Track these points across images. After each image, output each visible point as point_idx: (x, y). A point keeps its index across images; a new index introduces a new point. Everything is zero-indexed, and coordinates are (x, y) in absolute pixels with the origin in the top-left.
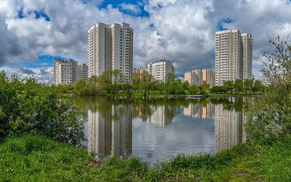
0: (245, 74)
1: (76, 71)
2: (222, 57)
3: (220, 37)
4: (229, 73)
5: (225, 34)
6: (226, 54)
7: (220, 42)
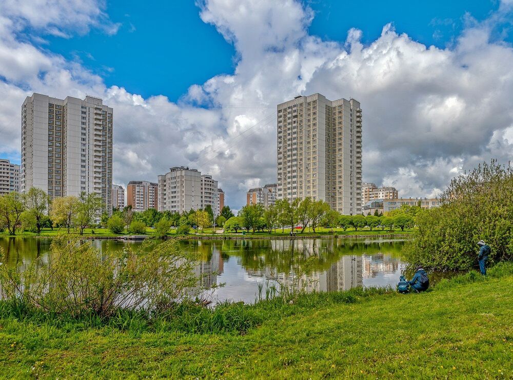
0: (340, 188)
1: (17, 185)
2: (289, 156)
3: (285, 116)
4: (301, 188)
5: (294, 106)
6: (296, 149)
7: (285, 126)
